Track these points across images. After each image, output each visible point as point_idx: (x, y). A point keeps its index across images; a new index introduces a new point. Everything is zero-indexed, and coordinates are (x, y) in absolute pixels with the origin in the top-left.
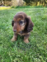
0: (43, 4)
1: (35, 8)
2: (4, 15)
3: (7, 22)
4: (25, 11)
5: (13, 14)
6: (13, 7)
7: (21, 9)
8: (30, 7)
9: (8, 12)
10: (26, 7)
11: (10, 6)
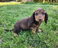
0: (48, 2)
1: (41, 5)
2: (15, 9)
3: (18, 17)
4: (33, 7)
5: (23, 9)
6: (23, 3)
7: (30, 5)
8: (37, 3)
9: (19, 7)
10: (34, 4)
11: (21, 2)
